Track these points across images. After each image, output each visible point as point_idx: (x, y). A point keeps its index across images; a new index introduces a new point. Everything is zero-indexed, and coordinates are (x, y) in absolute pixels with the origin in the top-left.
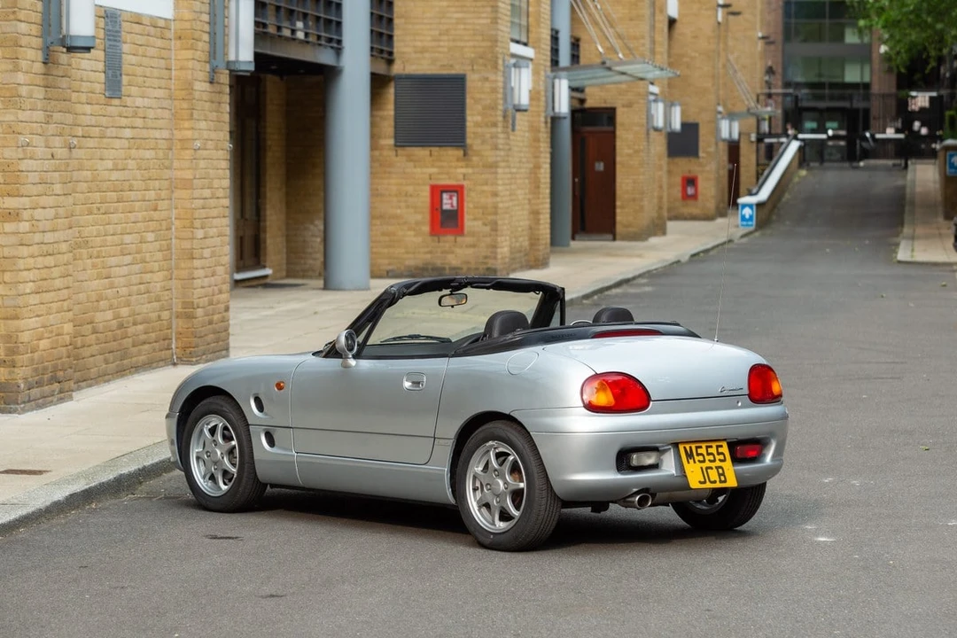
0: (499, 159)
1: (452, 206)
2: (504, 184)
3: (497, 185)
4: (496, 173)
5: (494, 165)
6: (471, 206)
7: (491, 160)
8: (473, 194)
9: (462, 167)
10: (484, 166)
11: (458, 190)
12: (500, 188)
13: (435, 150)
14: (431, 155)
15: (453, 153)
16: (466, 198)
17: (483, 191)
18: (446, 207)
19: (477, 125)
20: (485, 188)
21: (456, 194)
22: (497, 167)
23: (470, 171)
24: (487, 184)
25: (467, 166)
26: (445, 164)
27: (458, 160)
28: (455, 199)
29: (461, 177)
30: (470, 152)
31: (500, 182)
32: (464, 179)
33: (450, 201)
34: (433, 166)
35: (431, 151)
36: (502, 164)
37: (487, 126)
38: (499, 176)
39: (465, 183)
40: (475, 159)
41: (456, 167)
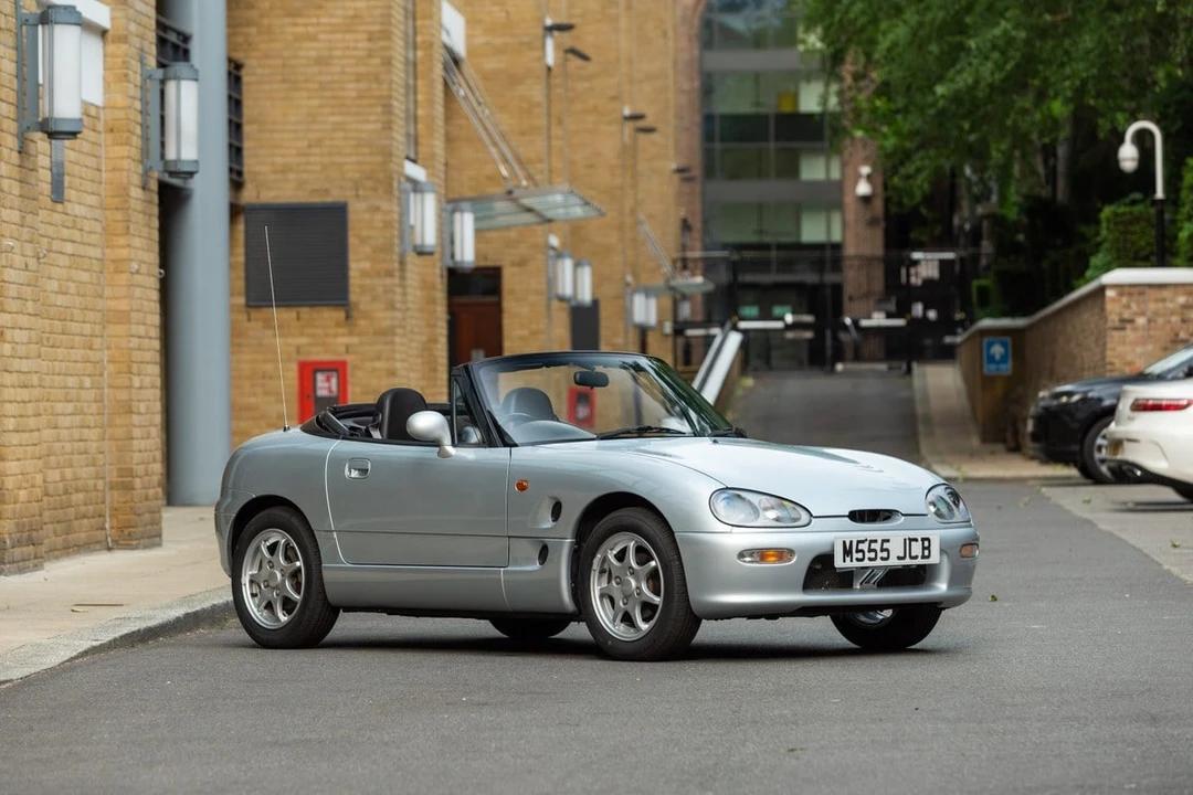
0: (396, 323)
1: (330, 391)
2: (402, 361)
3: (394, 359)
4: (393, 343)
5: (388, 333)
6: (358, 390)
7: (386, 323)
8: (359, 374)
9: (344, 335)
10: (375, 333)
11: (338, 369)
12: (398, 365)
13: (305, 311)
14: (298, 318)
15: (329, 316)
16: (350, 379)
17: (374, 370)
18: (322, 392)
19: (364, 274)
20: (378, 365)
21: (335, 374)
22: (394, 334)
23: (355, 340)
24: (378, 358)
25: (351, 334)
26: (320, 331)
27: (338, 325)
28: (334, 381)
29: (343, 349)
30: (355, 314)
31: (398, 356)
32: (347, 352)
33: (326, 385)
34: (302, 335)
35: (298, 314)
36: (399, 331)
37: (378, 275)
38: (398, 348)
39: (349, 358)
40: (362, 323)
41: (336, 335)
